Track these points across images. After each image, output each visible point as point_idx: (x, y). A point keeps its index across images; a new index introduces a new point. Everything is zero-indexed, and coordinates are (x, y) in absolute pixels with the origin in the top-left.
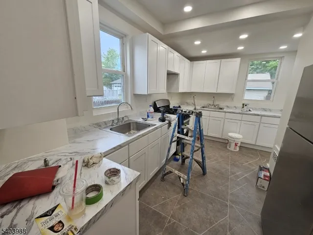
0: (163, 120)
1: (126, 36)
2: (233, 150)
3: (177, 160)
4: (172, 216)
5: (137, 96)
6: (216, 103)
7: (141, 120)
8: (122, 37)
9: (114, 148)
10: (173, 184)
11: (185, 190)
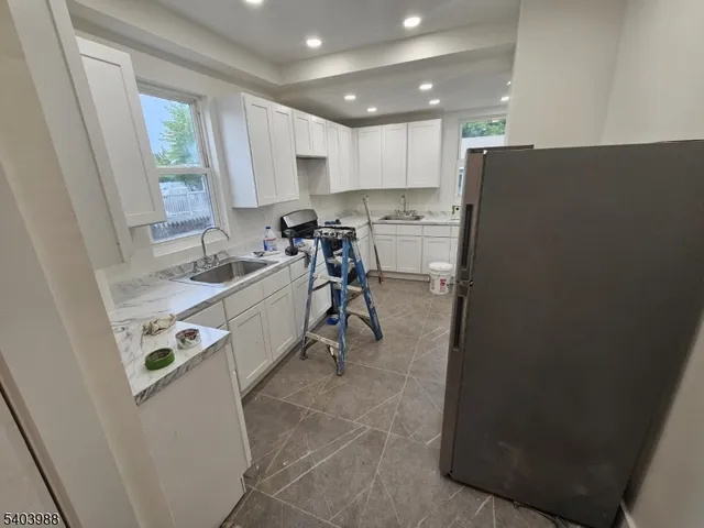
0: (292, 252)
1: (200, 97)
2: (438, 293)
3: (334, 323)
4: (314, 406)
5: (241, 213)
6: (410, 208)
7: (251, 257)
8: (193, 100)
9: (196, 307)
10: (322, 361)
11: (339, 366)
